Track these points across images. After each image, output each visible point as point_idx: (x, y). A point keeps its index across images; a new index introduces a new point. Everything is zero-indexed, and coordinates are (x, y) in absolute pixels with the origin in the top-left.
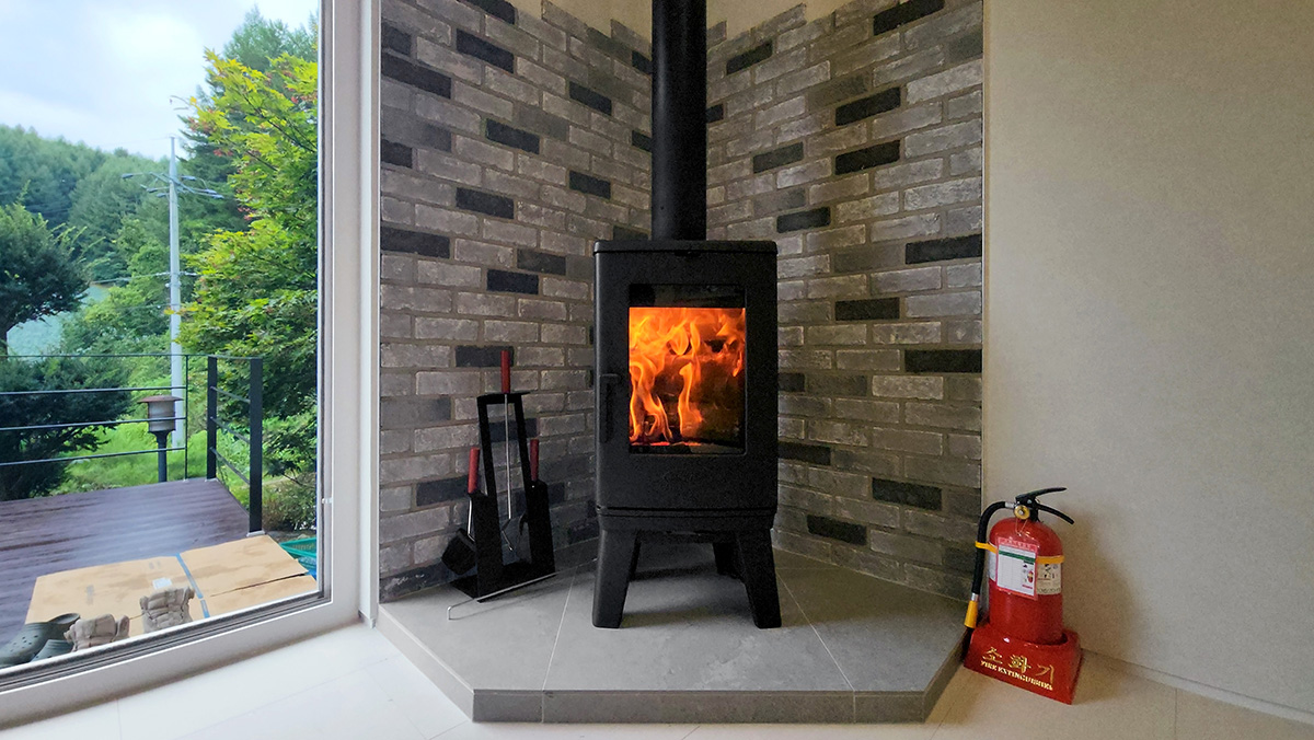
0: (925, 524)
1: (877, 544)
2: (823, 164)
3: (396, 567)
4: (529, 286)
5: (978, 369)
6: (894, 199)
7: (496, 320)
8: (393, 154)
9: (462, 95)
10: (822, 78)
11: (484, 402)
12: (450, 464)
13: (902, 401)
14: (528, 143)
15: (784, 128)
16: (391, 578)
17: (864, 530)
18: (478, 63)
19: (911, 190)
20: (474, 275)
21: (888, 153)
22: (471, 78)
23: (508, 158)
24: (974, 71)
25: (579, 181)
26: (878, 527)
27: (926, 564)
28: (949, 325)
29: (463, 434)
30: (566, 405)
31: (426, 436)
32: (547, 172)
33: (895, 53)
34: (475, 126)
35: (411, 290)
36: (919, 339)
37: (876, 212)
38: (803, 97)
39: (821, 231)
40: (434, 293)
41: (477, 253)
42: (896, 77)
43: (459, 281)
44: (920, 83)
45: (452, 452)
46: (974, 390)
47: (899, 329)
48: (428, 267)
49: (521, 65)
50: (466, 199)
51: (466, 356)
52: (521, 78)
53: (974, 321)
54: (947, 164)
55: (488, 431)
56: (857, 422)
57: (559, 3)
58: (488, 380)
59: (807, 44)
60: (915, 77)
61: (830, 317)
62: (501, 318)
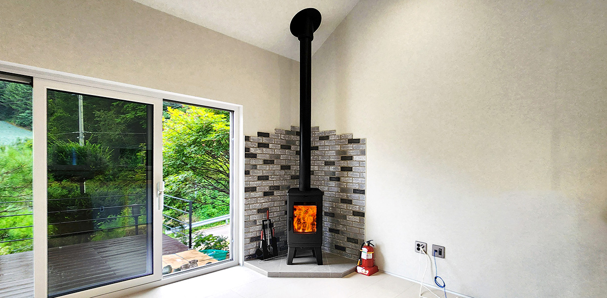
1: (348, 251)
2: (339, 168)
3: (247, 254)
4: (271, 194)
5: (364, 217)
6: (351, 179)
7: (264, 203)
8: (247, 173)
9: (259, 157)
10: (338, 149)
11: (263, 221)
12: (256, 234)
13: (352, 221)
14: (272, 162)
15: (331, 157)
16: (246, 256)
17: (345, 248)
18: (262, 148)
19: (354, 178)
20: (261, 194)
21: (350, 169)
22: (260, 152)
23: (267, 167)
24: (364, 158)
25: (283, 168)
26: (348, 248)
28: (360, 207)
29: (259, 228)
30: (280, 220)
31: (252, 228)
32: (276, 167)
33: (352, 149)
34: (261, 162)
35: (250, 199)
36: (355, 209)
37: (348, 181)
38: (335, 152)
39: (338, 182)
40: (253, 199)
41: (261, 189)
42: (352, 154)
43: (258, 196)
45: (257, 231)
46: (363, 220)
47: (352, 206)
48: (252, 194)
49: (270, 146)
50: (260, 178)
51: (259, 211)
52: (270, 149)
53: (364, 207)
55: (264, 227)
56: (344, 225)
57: (279, 128)
58: (263, 216)
59: (336, 140)
60: (355, 155)
61: (340, 202)
62: (266, 202)
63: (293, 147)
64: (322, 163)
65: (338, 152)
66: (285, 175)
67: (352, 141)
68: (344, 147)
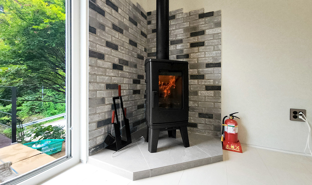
0: (210, 122)
1: (200, 127)
2: (187, 45)
3: (93, 145)
4: (120, 68)
5: (220, 90)
6: (203, 54)
7: (113, 76)
8: (92, 30)
9: (107, 16)
10: (187, 26)
11: (114, 99)
12: (105, 115)
13: (205, 96)
14: (121, 31)
15: (178, 35)
16: (91, 148)
17: (197, 124)
18: (111, 8)
19: (207, 52)
20: (110, 65)
21: (202, 44)
22: (109, 12)
23: (117, 34)
24: (219, 30)
25: (131, 42)
26: (200, 123)
27: (210, 130)
28: (214, 81)
29: (107, 108)
30: (129, 99)
31: (99, 108)
32: (125, 39)
33: (204, 23)
34: (110, 25)
35: (96, 68)
36: (209, 83)
37: (199, 56)
38: (183, 29)
39: (187, 59)
40: (101, 69)
41: (111, 59)
42: (204, 28)
43: (106, 66)
44: (209, 30)
45: (105, 112)
46: (220, 94)
47: (205, 81)
48: (100, 62)
49: (120, 10)
50: (109, 44)
51: (109, 86)
52: (120, 14)
53: (220, 80)
54: (214, 47)
62: (115, 76)
63: (139, 25)
65: (186, 30)
66: (132, 51)
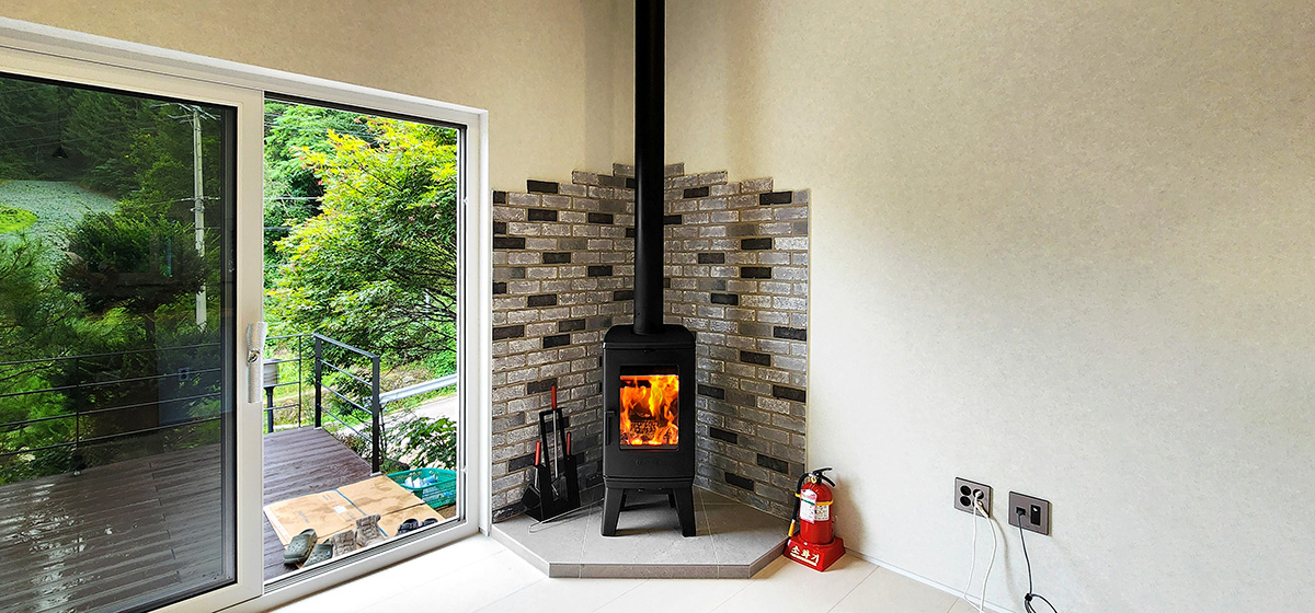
0: (780, 480)
1: (759, 490)
2: (735, 270)
3: (499, 505)
4: (564, 340)
5: (804, 401)
6: (768, 300)
7: (544, 365)
8: (499, 289)
9: (530, 245)
10: (733, 220)
11: (543, 415)
12: (526, 448)
13: (771, 412)
14: (564, 258)
15: (715, 242)
16: (497, 510)
17: (752, 482)
18: (538, 223)
19: (776, 297)
20: (536, 343)
21: (765, 273)
22: (535, 234)
23: (553, 272)
24: (804, 242)
26: (759, 481)
28: (792, 375)
29: (531, 431)
30: (585, 406)
31: (513, 434)
32: (576, 271)
33: (770, 219)
34: (537, 259)
35: (507, 358)
36: (779, 380)
37: (760, 305)
38: (725, 227)
39: (733, 308)
40: (517, 357)
41: (538, 330)
42: (770, 233)
43: (529, 348)
44: (781, 240)
45: (524, 442)
46: (802, 412)
47: (770, 373)
48: (514, 344)
49: (561, 215)
50: (533, 302)
51: (533, 388)
52: (561, 223)
53: (803, 375)
55: (545, 428)
56: (750, 422)
57: (582, 168)
58: (543, 400)
59: (727, 197)
60: (779, 236)
61: (738, 360)
62: (550, 363)
63: (618, 218)
64: (691, 258)
65: (734, 229)
66: (597, 290)
67: (770, 198)
68: (748, 216)
